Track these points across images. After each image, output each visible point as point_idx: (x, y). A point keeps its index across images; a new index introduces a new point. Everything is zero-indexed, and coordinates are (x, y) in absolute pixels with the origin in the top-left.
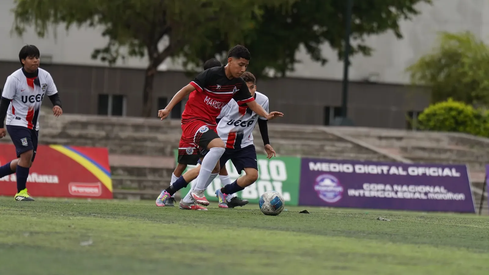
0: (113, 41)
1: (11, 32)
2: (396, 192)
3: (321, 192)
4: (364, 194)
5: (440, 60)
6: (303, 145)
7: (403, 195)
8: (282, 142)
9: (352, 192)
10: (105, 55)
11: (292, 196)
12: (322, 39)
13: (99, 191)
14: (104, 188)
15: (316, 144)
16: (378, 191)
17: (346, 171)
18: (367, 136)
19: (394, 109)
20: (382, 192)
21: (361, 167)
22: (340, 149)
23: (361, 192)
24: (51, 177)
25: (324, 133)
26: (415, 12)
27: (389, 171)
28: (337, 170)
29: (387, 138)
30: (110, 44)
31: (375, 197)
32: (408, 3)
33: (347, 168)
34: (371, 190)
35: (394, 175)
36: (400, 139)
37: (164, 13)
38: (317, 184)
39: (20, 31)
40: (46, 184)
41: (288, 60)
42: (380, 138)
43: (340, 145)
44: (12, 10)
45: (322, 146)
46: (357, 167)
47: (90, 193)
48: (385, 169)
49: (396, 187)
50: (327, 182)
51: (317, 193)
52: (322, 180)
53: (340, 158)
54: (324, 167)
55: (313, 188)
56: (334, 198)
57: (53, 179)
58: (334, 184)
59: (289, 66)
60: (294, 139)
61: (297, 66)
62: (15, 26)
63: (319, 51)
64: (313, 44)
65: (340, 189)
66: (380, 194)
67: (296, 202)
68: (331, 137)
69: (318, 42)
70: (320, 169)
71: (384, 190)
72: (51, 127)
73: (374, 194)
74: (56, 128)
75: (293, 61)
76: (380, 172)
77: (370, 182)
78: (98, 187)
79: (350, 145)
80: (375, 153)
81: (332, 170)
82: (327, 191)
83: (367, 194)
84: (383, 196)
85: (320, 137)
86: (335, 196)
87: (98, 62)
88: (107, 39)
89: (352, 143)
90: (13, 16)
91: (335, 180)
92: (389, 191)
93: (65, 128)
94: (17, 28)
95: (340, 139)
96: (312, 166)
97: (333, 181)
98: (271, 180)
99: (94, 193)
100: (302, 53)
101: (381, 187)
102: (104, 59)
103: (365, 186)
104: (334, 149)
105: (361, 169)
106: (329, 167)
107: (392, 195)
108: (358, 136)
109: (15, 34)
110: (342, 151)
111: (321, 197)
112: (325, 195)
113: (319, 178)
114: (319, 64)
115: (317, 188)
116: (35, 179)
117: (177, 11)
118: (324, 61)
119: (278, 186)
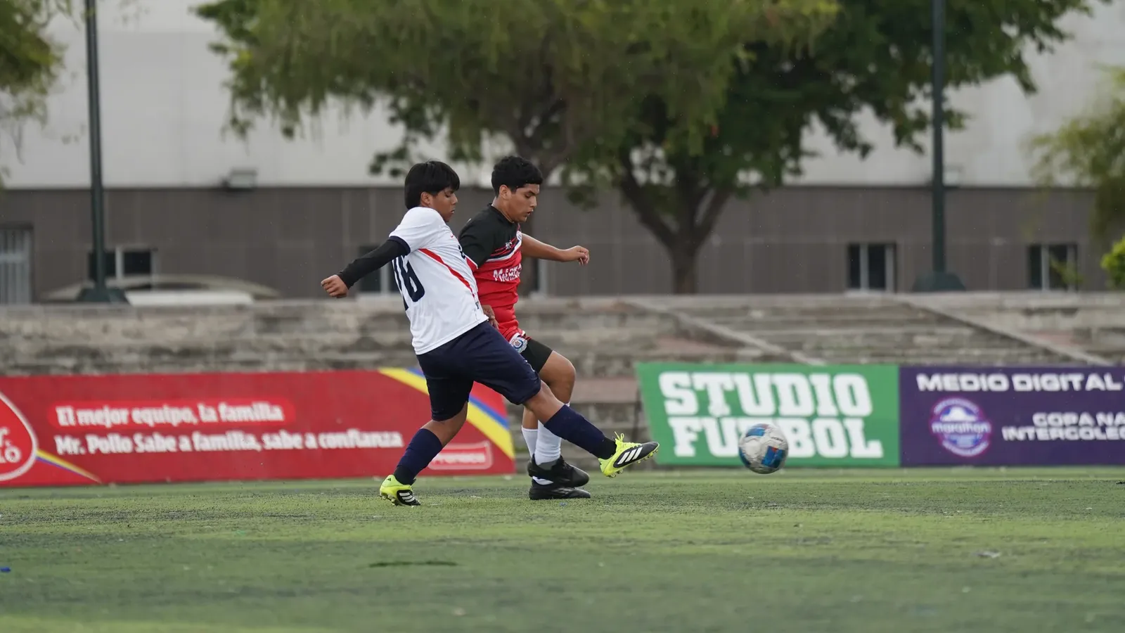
0: (413, 134)
1: (223, 130)
2: (1103, 428)
3: (946, 436)
4: (1036, 434)
5: (1112, 131)
6: (868, 336)
7: (1119, 432)
8: (823, 332)
9: (1010, 433)
10: (399, 165)
11: (885, 447)
12: (854, 100)
13: (487, 458)
14: (497, 451)
15: (896, 332)
16: (1064, 427)
17: (995, 388)
18: (1001, 309)
19: (998, 242)
20: (1074, 429)
21: (1026, 378)
22: (946, 340)
23: (1030, 431)
24: (387, 435)
25: (907, 307)
26: (1060, 36)
27: (1083, 383)
28: (975, 387)
29: (1041, 311)
30: (406, 140)
31: (1058, 439)
32: (1043, 16)
33: (995, 383)
34: (1049, 427)
35: (1096, 391)
36: (1070, 311)
37: (548, 70)
38: (937, 418)
39: (241, 128)
40: (379, 450)
41: (784, 152)
42: (1029, 312)
43: (948, 332)
44: (225, 84)
45: (910, 336)
46: (1017, 379)
47: (470, 464)
48: (1076, 379)
49: (1101, 418)
50: (957, 414)
51: (938, 438)
52: (947, 411)
53: (950, 361)
54: (948, 382)
55: (929, 429)
56: (971, 448)
57: (391, 438)
58: (972, 418)
59: (790, 164)
60: (846, 324)
61: (805, 162)
62: (230, 118)
63: (852, 128)
64: (840, 115)
65: (985, 427)
66: (1068, 434)
67: (896, 460)
68: (921, 316)
69: (849, 109)
70: (940, 388)
71: (1077, 425)
72: (336, 329)
73: (1055, 434)
74: (347, 330)
75: (797, 153)
76: (1065, 387)
77: (1048, 410)
78: (483, 450)
79: (967, 332)
80: (1023, 344)
81: (966, 387)
82: (956, 433)
83: (1043, 435)
84: (1076, 437)
85: (901, 317)
86: (977, 443)
87: (384, 179)
88: (400, 129)
89: (969, 325)
90: (227, 95)
91: (974, 408)
92: (1086, 425)
93: (363, 329)
94: (234, 121)
95: (944, 320)
96: (922, 382)
97: (969, 412)
98: (841, 417)
99: (478, 464)
100: (816, 136)
101: (1070, 418)
102: (395, 173)
103: (1037, 418)
104: (934, 340)
105: (1026, 383)
106: (959, 382)
107: (1095, 434)
108: (982, 310)
109: (232, 135)
110: (953, 346)
111: (947, 445)
112: (954, 442)
113: (939, 408)
114: (855, 155)
115: (936, 427)
116: (355, 440)
117: (576, 65)
118: (866, 150)
119: (856, 427)
